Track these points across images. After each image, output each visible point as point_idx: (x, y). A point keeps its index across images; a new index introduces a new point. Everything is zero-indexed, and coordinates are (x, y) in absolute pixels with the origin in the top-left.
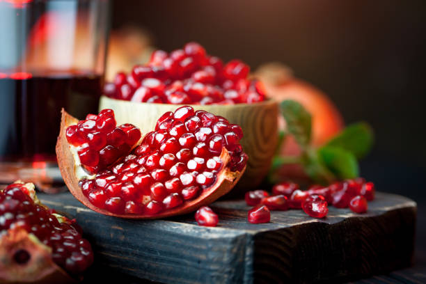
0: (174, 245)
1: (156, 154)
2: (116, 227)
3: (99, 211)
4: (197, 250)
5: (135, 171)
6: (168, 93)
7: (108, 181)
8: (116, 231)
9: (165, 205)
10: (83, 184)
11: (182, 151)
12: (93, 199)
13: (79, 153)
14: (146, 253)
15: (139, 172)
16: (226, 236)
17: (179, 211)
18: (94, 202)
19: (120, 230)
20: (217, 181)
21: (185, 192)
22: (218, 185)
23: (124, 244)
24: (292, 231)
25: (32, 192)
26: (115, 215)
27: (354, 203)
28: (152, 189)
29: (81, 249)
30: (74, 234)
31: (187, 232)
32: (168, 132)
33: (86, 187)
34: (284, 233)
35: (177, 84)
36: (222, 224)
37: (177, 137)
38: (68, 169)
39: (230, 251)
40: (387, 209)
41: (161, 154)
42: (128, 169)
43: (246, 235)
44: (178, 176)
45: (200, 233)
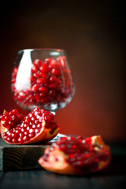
21: (30, 135)
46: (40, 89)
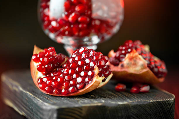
9: (69, 91)
10: (39, 80)
13: (37, 66)
18: (41, 88)
21: (78, 86)
26: (50, 94)
28: (64, 84)
32: (74, 59)
37: (78, 61)
44: (76, 78)
46: (79, 19)
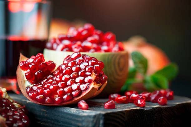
0: (68, 118)
1: (61, 75)
2: (43, 110)
3: (35, 102)
4: (78, 121)
5: (51, 83)
6: (73, 47)
7: (38, 88)
8: (43, 112)
9: (64, 99)
10: (27, 89)
11: (73, 73)
12: (31, 96)
13: (25, 74)
14: (56, 123)
15: (53, 83)
16: (90, 114)
17: (70, 102)
18: (31, 97)
19: (45, 111)
20: (89, 88)
21: (74, 93)
22: (89, 90)
23: (47, 118)
24: (125, 113)
25: (5, 92)
26: (41, 104)
27: (160, 100)
28: (58, 92)
29: (23, 119)
30: (20, 113)
31: (74, 112)
32: (67, 65)
33: (28, 90)
34: (121, 114)
35: (79, 43)
36: (91, 109)
37: (71, 67)
38: (22, 82)
39: (93, 122)
40: (178, 103)
41: (63, 75)
42: (48, 82)
43: (100, 114)
44: (71, 85)
45: (79, 113)
